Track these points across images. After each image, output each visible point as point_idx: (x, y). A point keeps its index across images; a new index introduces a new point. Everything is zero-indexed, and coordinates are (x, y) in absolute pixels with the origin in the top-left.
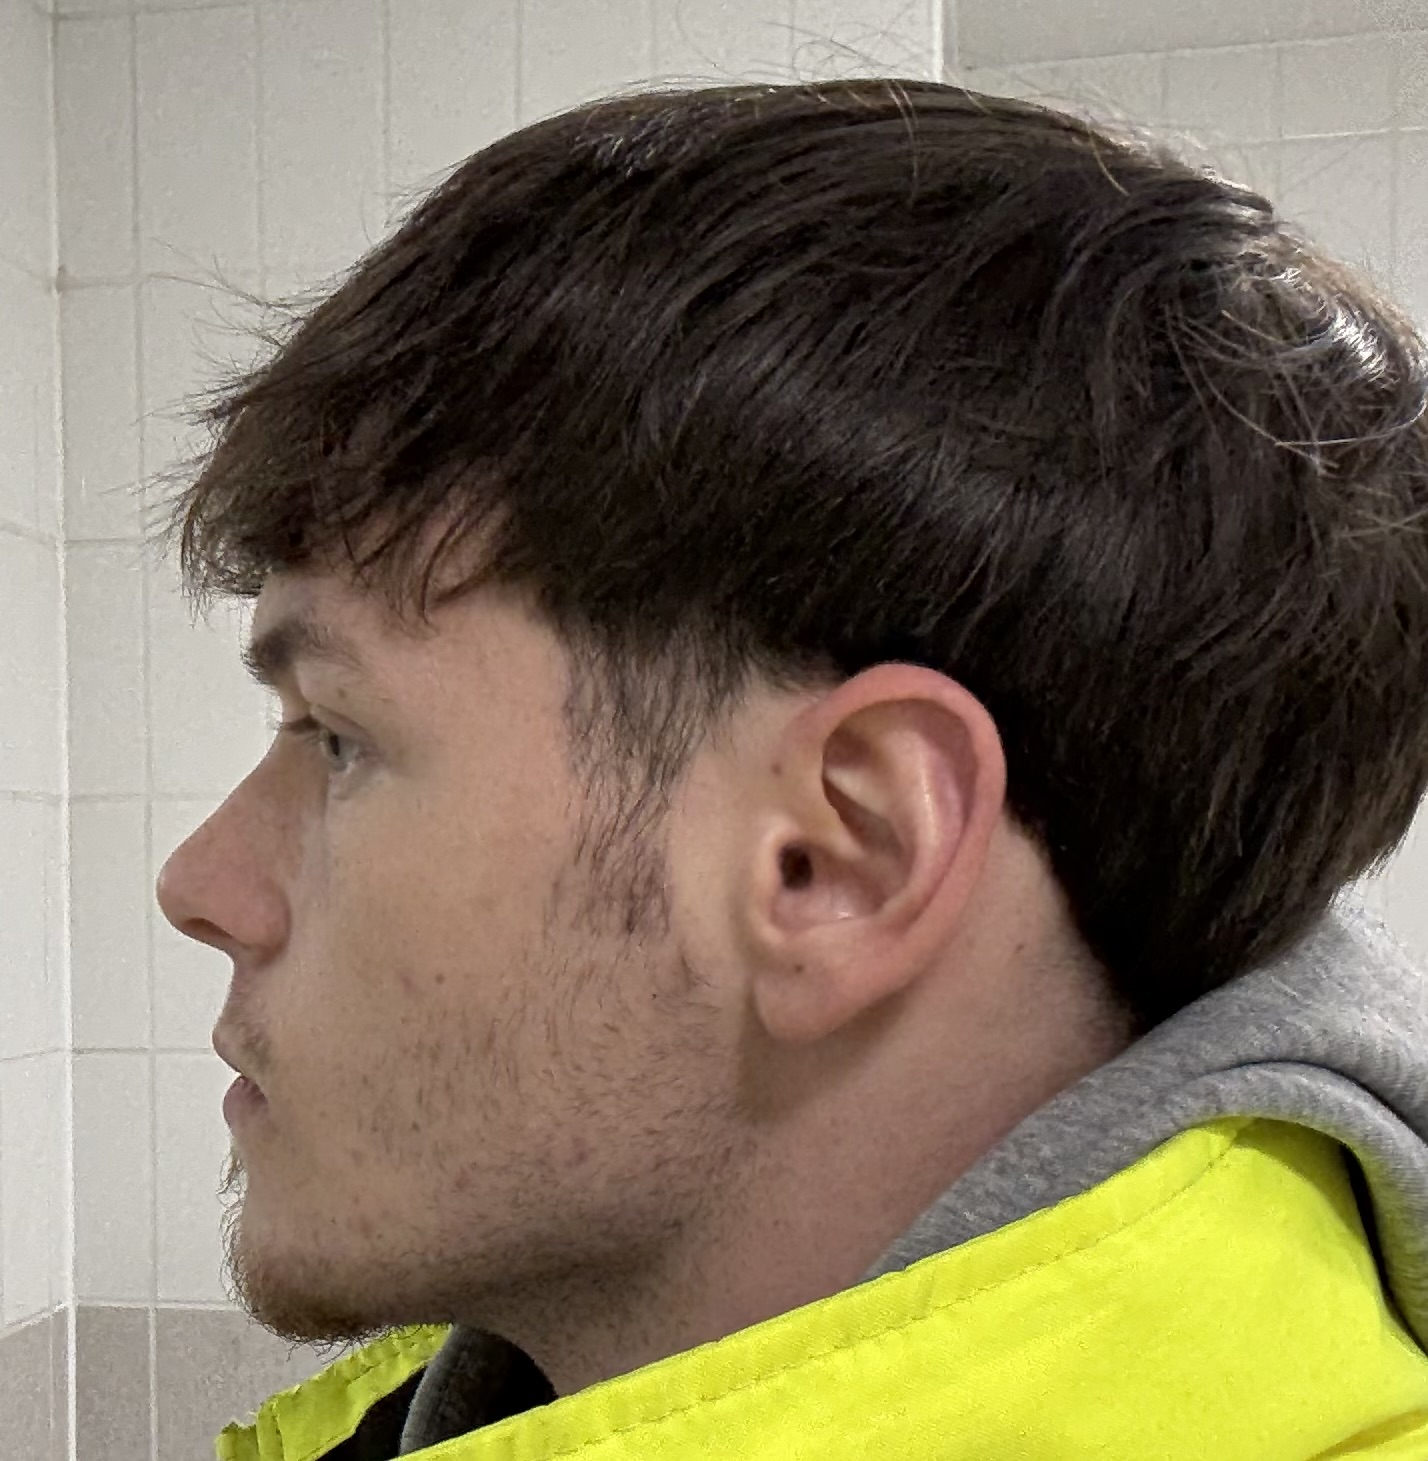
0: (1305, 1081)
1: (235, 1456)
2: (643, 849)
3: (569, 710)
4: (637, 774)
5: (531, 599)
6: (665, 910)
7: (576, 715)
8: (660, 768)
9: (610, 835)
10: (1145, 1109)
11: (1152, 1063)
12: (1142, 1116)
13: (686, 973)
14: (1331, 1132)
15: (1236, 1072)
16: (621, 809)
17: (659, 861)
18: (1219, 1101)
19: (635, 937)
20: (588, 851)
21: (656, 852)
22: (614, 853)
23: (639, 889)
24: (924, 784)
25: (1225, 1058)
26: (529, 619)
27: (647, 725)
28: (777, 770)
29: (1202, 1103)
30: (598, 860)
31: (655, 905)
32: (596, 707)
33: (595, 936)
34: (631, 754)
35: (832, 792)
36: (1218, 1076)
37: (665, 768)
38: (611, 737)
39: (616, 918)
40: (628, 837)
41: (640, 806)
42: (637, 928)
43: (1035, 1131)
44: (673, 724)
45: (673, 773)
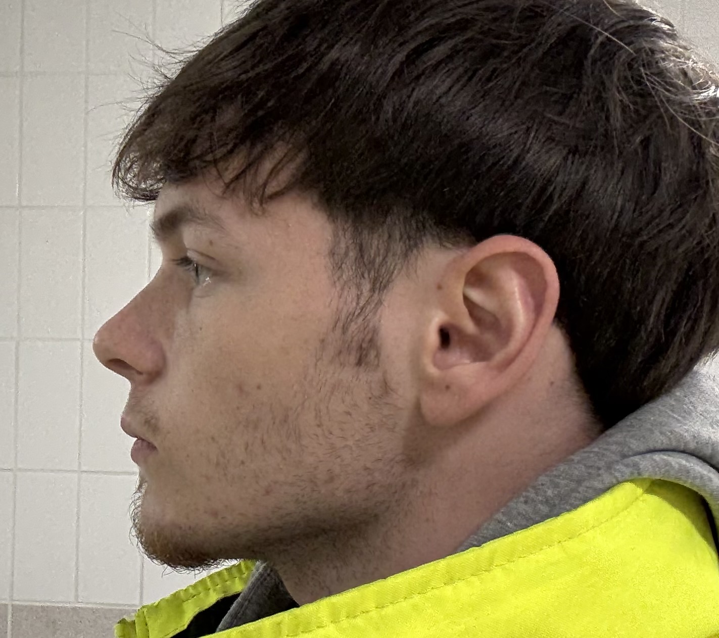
0: (684, 462)
1: (124, 636)
2: (368, 325)
3: (332, 253)
4: (366, 287)
5: (316, 199)
6: (378, 356)
7: (336, 256)
8: (378, 285)
9: (351, 317)
10: (600, 472)
11: (606, 449)
12: (599, 475)
13: (386, 388)
14: (695, 489)
15: (648, 455)
16: (358, 304)
17: (375, 331)
18: (640, 469)
19: (362, 369)
20: (340, 324)
21: (374, 327)
22: (353, 327)
23: (364, 345)
24: (517, 295)
25: (642, 448)
26: (313, 208)
27: (373, 262)
28: (439, 287)
29: (630, 469)
30: (345, 329)
31: (372, 354)
32: (346, 254)
33: (342, 367)
34: (363, 277)
35: (466, 299)
36: (639, 457)
37: (380, 285)
38: (354, 268)
39: (353, 359)
40: (361, 318)
41: (368, 303)
42: (363, 365)
43: (544, 483)
44: (387, 262)
45: (385, 287)
